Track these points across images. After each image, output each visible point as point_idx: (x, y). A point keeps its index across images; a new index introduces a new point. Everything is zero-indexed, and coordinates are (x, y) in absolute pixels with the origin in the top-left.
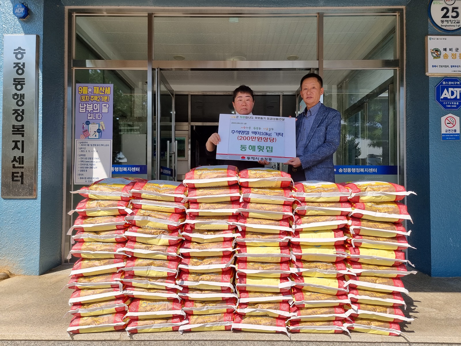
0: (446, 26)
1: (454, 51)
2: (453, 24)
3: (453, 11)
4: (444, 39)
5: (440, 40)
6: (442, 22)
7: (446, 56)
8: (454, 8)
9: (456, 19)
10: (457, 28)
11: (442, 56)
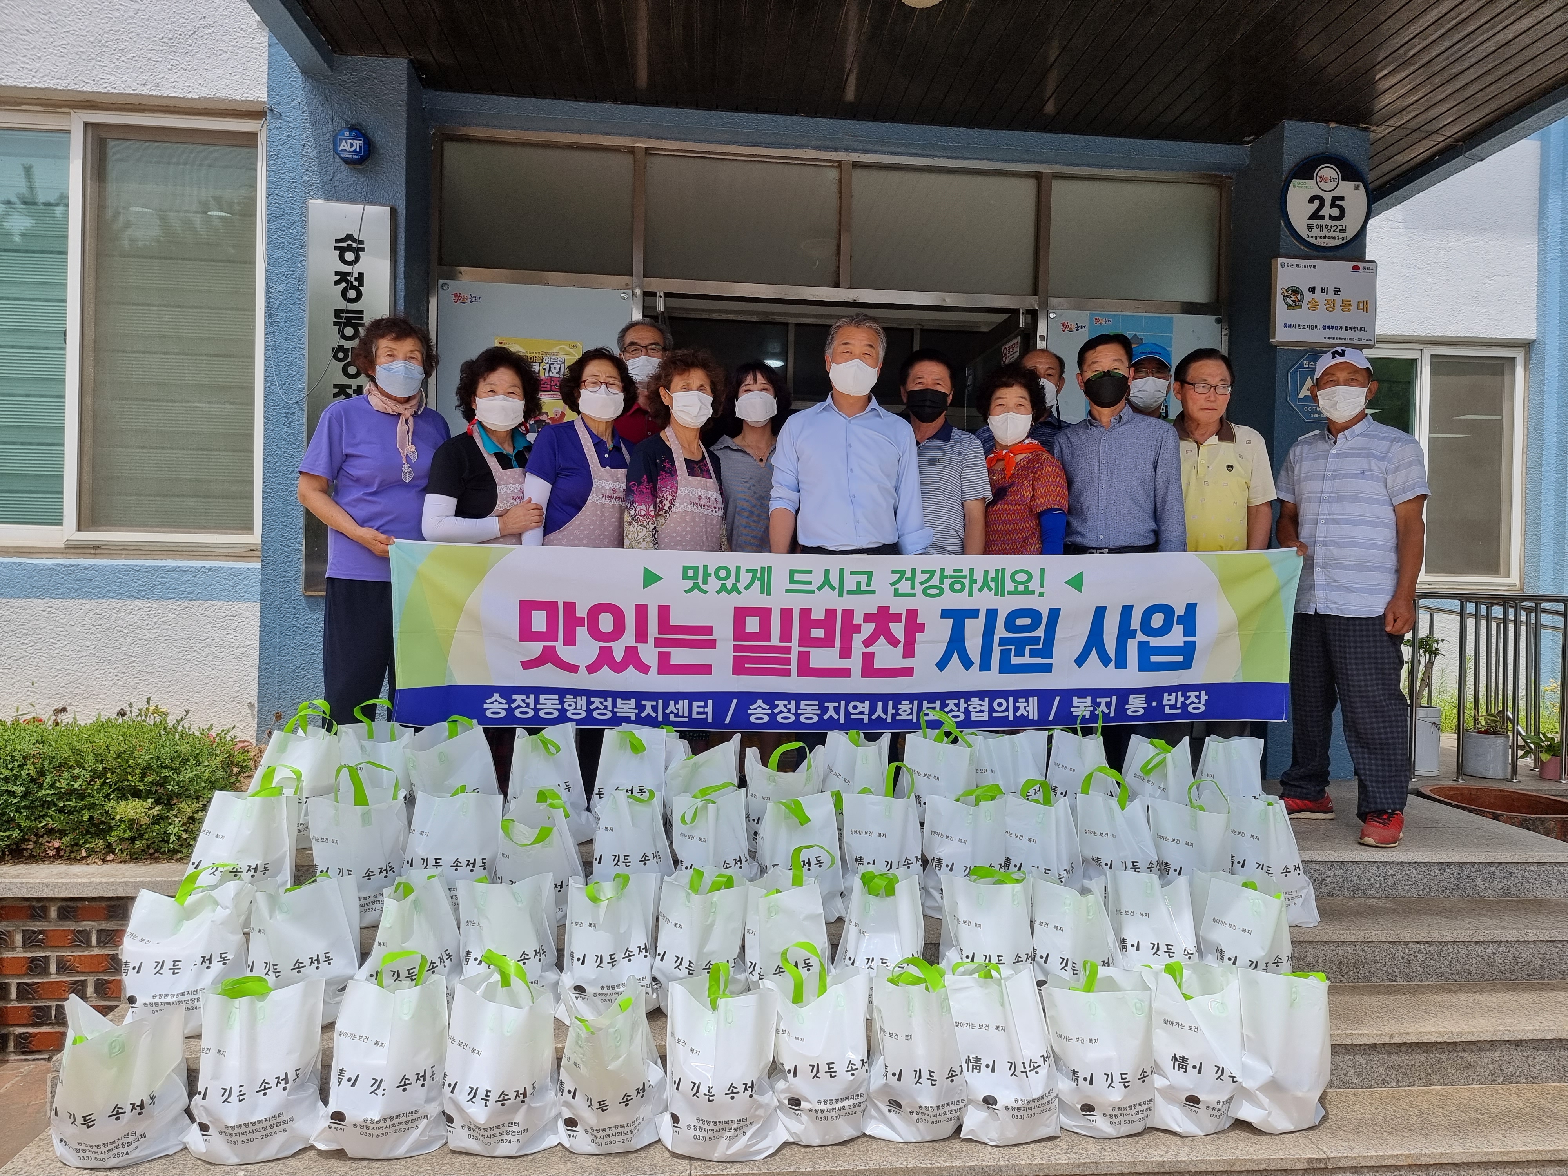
0: (1316, 238)
1: (1331, 295)
2: (1332, 234)
3: (1333, 205)
4: (1310, 266)
5: (1302, 269)
6: (1310, 227)
7: (1313, 305)
8: (1335, 199)
9: (1337, 223)
10: (1340, 242)
11: (1305, 304)
